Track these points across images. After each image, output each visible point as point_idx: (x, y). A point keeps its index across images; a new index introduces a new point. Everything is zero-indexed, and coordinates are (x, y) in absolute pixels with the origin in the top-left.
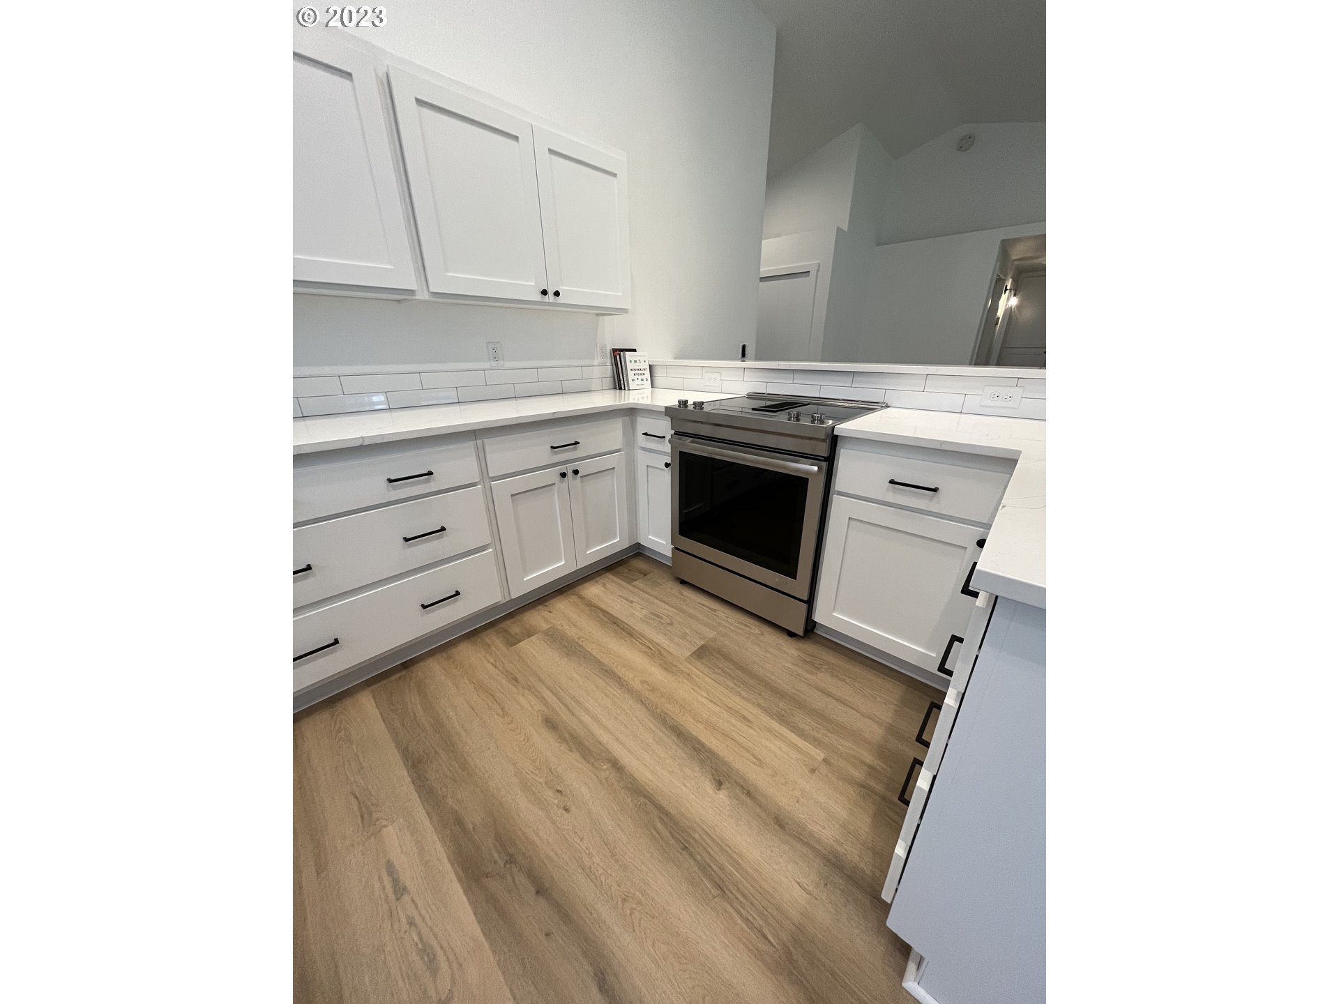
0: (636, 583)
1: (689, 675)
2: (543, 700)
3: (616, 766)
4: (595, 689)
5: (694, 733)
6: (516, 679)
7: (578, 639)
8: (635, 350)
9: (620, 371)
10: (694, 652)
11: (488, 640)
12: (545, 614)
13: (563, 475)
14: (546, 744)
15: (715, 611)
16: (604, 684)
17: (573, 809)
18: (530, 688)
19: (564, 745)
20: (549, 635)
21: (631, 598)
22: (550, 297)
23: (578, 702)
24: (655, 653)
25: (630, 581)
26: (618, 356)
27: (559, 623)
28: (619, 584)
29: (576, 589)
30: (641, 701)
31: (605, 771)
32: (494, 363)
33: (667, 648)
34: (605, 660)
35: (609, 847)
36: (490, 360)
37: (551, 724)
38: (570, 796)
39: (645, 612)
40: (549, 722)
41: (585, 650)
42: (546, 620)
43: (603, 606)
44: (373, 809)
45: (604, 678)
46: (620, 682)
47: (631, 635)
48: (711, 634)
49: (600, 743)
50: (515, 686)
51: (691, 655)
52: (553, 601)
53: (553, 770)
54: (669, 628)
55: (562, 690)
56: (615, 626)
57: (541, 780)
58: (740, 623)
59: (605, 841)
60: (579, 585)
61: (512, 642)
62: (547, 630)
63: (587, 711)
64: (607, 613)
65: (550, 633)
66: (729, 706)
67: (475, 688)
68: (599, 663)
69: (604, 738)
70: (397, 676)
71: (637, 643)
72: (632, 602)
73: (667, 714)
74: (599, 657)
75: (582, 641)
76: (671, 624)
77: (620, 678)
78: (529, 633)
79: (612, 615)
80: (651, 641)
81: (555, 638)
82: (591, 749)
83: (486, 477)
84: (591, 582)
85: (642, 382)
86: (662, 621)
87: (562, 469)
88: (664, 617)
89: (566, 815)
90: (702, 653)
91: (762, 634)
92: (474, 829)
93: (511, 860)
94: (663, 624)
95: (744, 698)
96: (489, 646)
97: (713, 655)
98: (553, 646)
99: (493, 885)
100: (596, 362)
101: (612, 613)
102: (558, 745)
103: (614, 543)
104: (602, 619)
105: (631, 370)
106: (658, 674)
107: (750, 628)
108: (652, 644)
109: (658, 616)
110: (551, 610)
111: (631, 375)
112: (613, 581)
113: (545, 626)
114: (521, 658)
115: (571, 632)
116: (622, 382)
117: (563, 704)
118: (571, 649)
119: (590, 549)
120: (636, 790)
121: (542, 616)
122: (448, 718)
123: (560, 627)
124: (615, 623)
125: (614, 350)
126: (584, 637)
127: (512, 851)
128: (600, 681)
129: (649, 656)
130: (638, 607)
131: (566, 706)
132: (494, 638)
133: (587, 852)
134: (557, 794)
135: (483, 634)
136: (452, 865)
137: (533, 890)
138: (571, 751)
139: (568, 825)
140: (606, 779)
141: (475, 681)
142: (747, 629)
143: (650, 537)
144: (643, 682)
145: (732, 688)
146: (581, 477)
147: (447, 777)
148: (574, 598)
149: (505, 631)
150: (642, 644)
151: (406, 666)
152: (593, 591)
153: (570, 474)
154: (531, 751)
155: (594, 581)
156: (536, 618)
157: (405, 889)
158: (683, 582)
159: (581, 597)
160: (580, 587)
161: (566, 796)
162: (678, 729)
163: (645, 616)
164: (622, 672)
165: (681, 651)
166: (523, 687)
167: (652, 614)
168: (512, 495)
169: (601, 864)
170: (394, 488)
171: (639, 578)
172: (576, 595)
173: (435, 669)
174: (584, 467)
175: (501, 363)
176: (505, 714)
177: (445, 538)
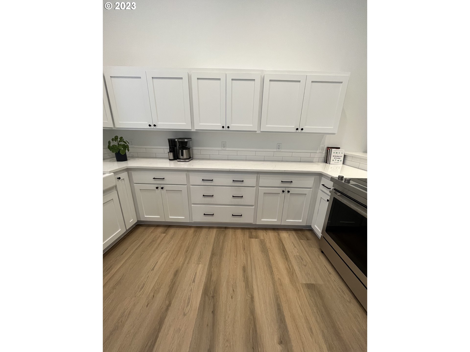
0: (301, 241)
1: (299, 290)
2: (247, 260)
3: (252, 298)
4: (263, 269)
5: (285, 314)
6: (245, 249)
7: (269, 248)
8: (339, 148)
9: (328, 156)
10: (308, 284)
11: (245, 233)
12: (265, 234)
13: (283, 191)
14: (239, 273)
15: (330, 273)
16: (266, 269)
17: (233, 299)
18: (246, 254)
19: (243, 278)
20: (261, 241)
21: (296, 246)
22: (300, 130)
23: (255, 268)
24: (291, 273)
25: (300, 238)
26: (329, 150)
27: (267, 239)
28: (295, 238)
29: (279, 231)
30: (274, 285)
31: (248, 297)
32: (278, 150)
33: (297, 273)
34: (272, 261)
35: (234, 320)
36: (277, 149)
37: (244, 269)
38: (235, 295)
39: (298, 254)
40: (244, 268)
41: (268, 253)
42: (263, 236)
43: (284, 242)
44: (201, 258)
45: (268, 267)
46: (272, 273)
47: (287, 259)
48: (321, 282)
49: (252, 287)
50: (243, 250)
51: (305, 284)
52: (269, 231)
53: (236, 283)
54: (303, 266)
55: (254, 262)
56: (283, 252)
57: (232, 283)
58: (340, 288)
59: (234, 318)
60: (281, 230)
61: (251, 237)
62: (262, 239)
63: (256, 274)
64: (284, 245)
65: (262, 241)
66: (307, 318)
67: (235, 244)
68: (269, 260)
69: (255, 287)
70: (223, 229)
71: (287, 264)
72: (295, 247)
73: (279, 298)
74: (271, 259)
75: (269, 250)
76: (305, 266)
77: (272, 271)
78: (256, 237)
79: (284, 247)
80: (292, 267)
81: (262, 243)
82: (249, 286)
83: (258, 185)
84: (286, 231)
85: (338, 162)
86: (302, 262)
87: (284, 189)
88: (304, 261)
89: (231, 299)
90: (310, 287)
91: (350, 302)
92: (212, 281)
93: (213, 297)
94: (302, 263)
95: (317, 321)
96: (245, 234)
97: (315, 291)
98: (260, 246)
99: (207, 298)
100: (318, 152)
101: (285, 247)
102: (242, 277)
103: (299, 221)
104: (280, 247)
105: (333, 156)
106: (286, 280)
107: (344, 294)
108: (292, 268)
109: (302, 259)
110: (267, 234)
111: (332, 158)
112: (294, 235)
113: (262, 238)
114: (250, 243)
115: (268, 245)
116: (328, 160)
117: (251, 266)
118: (265, 250)
119: (287, 220)
120: (252, 312)
121: (263, 234)
122: (225, 248)
123: (266, 241)
124: (284, 251)
125: (328, 148)
126: (271, 249)
127: (215, 295)
128: (266, 267)
129: (288, 271)
130: (296, 250)
131: (251, 267)
132: (247, 233)
133: (229, 315)
134: (233, 291)
135: (245, 230)
136: (204, 285)
137: (212, 310)
138: (244, 282)
139: (229, 302)
140: (247, 300)
141: (236, 242)
142: (342, 293)
143: (315, 226)
144: (279, 279)
145: (314, 312)
146: (290, 194)
147: (216, 262)
148: (276, 234)
149: (251, 233)
150: (288, 265)
151: (226, 228)
152: (284, 235)
153: (286, 192)
154: (235, 272)
155: (287, 231)
156: (261, 234)
157: (195, 281)
158: (322, 252)
159: (279, 235)
160: (281, 231)
161: (234, 293)
162: (280, 306)
163: (297, 256)
164: (275, 270)
165: (302, 279)
166: (245, 252)
167: (300, 257)
168: (264, 193)
169: (229, 323)
170: (234, 183)
171: (305, 240)
172: (277, 233)
173: (230, 232)
174: (292, 191)
175: (280, 150)
176: (236, 256)
177: (242, 199)
